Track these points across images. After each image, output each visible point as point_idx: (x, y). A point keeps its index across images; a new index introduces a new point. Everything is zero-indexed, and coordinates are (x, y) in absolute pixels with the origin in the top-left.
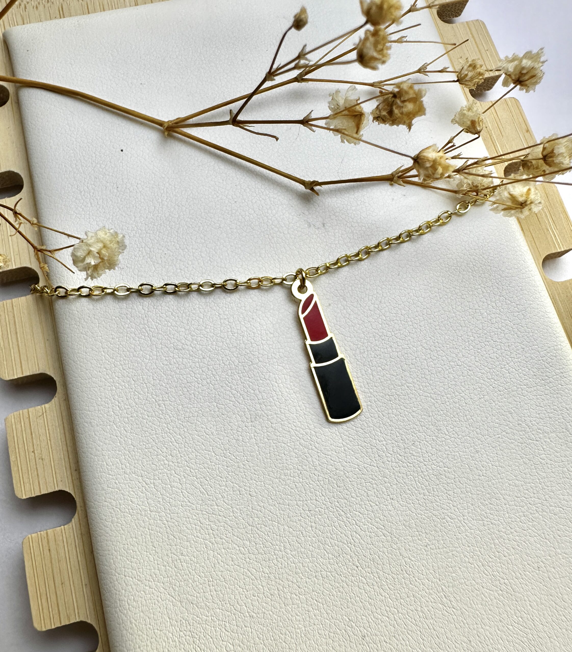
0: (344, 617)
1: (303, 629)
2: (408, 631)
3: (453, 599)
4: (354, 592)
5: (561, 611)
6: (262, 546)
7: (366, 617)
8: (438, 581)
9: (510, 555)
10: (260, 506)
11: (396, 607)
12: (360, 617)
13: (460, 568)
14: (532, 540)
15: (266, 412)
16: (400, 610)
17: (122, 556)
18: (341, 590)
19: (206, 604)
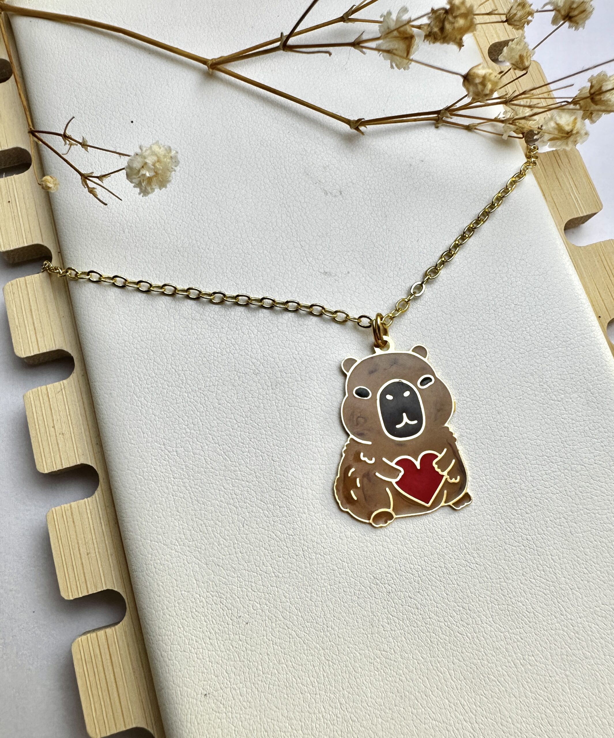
0: (369, 575)
1: (329, 587)
2: (433, 587)
3: (476, 555)
4: (378, 551)
5: (583, 564)
6: (286, 509)
7: (390, 574)
8: (461, 538)
9: (531, 512)
10: (283, 471)
11: (420, 564)
12: (385, 575)
13: (483, 526)
14: (554, 497)
15: (286, 379)
16: (424, 567)
17: (147, 522)
18: (366, 549)
19: (232, 567)
